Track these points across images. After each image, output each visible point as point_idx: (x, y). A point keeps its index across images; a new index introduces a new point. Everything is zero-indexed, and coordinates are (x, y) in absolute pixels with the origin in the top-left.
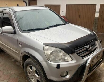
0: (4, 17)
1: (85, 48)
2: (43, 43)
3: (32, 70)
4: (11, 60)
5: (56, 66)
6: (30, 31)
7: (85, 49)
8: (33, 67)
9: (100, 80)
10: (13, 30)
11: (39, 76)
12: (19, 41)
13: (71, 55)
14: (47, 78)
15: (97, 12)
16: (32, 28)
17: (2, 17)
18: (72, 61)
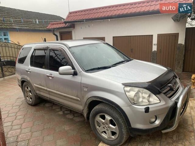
0: (50, 55)
1: (169, 86)
2: (122, 84)
3: (103, 121)
4: (57, 113)
5: (144, 110)
6: (94, 70)
7: (169, 88)
8: (105, 116)
9: (187, 126)
10: (73, 71)
11: (117, 126)
12: (84, 84)
13: (158, 95)
14: (131, 127)
15: (154, 45)
16: (97, 67)
17: (49, 56)
18: (160, 102)
